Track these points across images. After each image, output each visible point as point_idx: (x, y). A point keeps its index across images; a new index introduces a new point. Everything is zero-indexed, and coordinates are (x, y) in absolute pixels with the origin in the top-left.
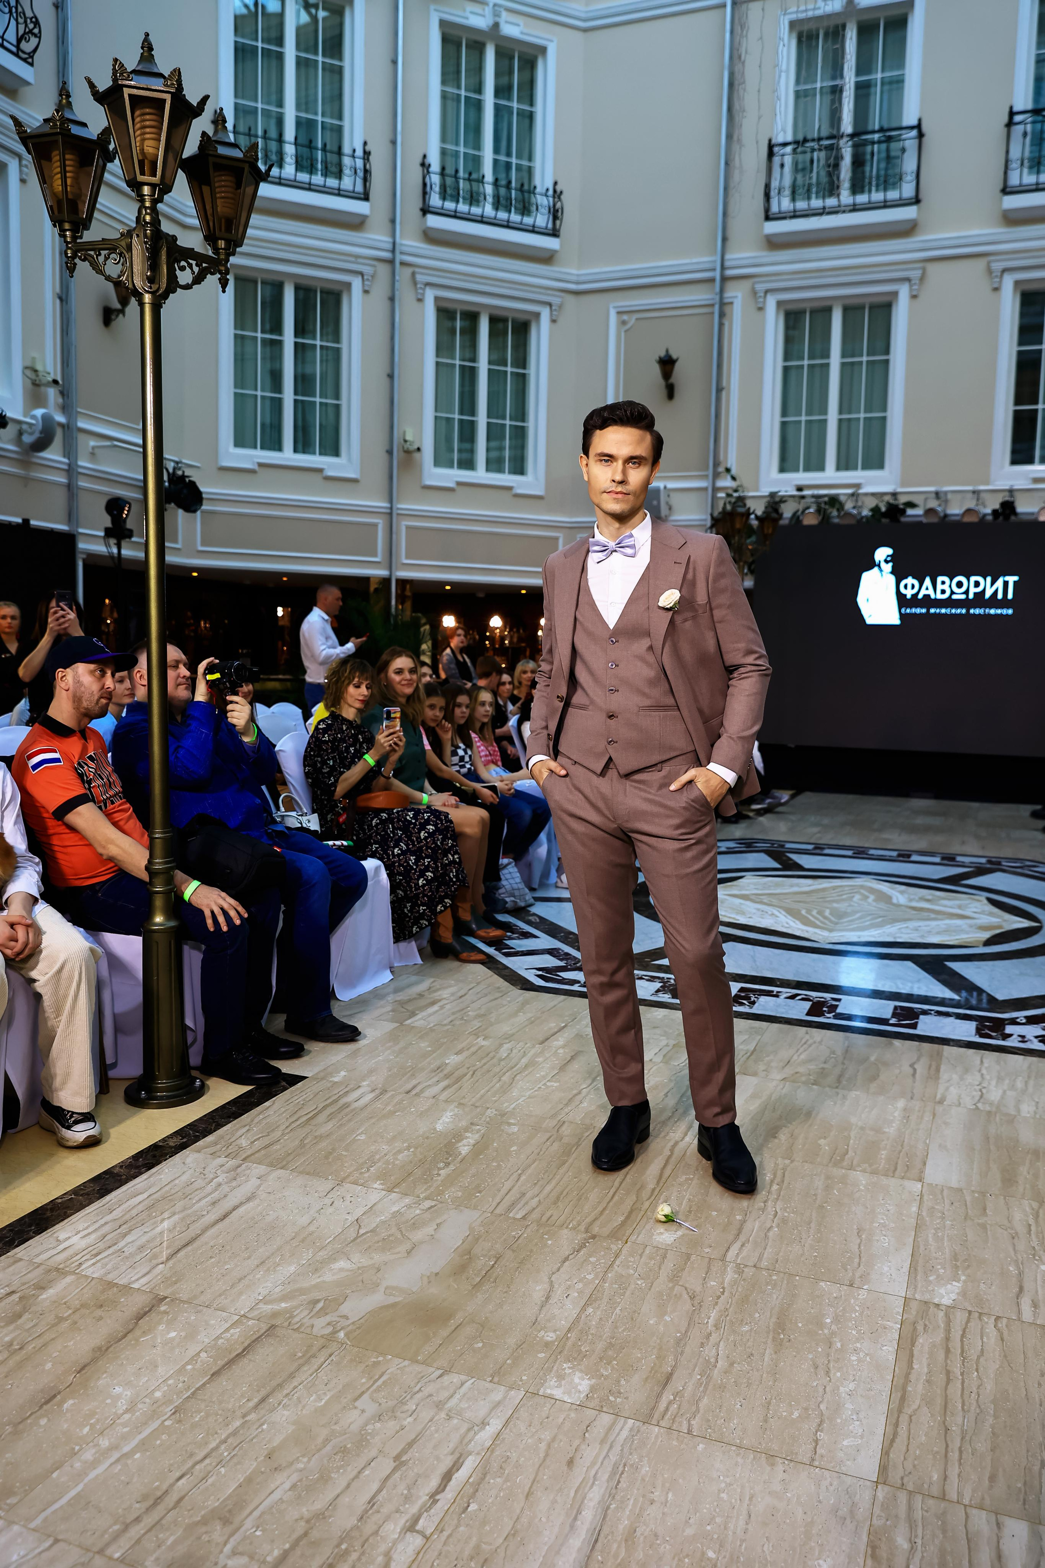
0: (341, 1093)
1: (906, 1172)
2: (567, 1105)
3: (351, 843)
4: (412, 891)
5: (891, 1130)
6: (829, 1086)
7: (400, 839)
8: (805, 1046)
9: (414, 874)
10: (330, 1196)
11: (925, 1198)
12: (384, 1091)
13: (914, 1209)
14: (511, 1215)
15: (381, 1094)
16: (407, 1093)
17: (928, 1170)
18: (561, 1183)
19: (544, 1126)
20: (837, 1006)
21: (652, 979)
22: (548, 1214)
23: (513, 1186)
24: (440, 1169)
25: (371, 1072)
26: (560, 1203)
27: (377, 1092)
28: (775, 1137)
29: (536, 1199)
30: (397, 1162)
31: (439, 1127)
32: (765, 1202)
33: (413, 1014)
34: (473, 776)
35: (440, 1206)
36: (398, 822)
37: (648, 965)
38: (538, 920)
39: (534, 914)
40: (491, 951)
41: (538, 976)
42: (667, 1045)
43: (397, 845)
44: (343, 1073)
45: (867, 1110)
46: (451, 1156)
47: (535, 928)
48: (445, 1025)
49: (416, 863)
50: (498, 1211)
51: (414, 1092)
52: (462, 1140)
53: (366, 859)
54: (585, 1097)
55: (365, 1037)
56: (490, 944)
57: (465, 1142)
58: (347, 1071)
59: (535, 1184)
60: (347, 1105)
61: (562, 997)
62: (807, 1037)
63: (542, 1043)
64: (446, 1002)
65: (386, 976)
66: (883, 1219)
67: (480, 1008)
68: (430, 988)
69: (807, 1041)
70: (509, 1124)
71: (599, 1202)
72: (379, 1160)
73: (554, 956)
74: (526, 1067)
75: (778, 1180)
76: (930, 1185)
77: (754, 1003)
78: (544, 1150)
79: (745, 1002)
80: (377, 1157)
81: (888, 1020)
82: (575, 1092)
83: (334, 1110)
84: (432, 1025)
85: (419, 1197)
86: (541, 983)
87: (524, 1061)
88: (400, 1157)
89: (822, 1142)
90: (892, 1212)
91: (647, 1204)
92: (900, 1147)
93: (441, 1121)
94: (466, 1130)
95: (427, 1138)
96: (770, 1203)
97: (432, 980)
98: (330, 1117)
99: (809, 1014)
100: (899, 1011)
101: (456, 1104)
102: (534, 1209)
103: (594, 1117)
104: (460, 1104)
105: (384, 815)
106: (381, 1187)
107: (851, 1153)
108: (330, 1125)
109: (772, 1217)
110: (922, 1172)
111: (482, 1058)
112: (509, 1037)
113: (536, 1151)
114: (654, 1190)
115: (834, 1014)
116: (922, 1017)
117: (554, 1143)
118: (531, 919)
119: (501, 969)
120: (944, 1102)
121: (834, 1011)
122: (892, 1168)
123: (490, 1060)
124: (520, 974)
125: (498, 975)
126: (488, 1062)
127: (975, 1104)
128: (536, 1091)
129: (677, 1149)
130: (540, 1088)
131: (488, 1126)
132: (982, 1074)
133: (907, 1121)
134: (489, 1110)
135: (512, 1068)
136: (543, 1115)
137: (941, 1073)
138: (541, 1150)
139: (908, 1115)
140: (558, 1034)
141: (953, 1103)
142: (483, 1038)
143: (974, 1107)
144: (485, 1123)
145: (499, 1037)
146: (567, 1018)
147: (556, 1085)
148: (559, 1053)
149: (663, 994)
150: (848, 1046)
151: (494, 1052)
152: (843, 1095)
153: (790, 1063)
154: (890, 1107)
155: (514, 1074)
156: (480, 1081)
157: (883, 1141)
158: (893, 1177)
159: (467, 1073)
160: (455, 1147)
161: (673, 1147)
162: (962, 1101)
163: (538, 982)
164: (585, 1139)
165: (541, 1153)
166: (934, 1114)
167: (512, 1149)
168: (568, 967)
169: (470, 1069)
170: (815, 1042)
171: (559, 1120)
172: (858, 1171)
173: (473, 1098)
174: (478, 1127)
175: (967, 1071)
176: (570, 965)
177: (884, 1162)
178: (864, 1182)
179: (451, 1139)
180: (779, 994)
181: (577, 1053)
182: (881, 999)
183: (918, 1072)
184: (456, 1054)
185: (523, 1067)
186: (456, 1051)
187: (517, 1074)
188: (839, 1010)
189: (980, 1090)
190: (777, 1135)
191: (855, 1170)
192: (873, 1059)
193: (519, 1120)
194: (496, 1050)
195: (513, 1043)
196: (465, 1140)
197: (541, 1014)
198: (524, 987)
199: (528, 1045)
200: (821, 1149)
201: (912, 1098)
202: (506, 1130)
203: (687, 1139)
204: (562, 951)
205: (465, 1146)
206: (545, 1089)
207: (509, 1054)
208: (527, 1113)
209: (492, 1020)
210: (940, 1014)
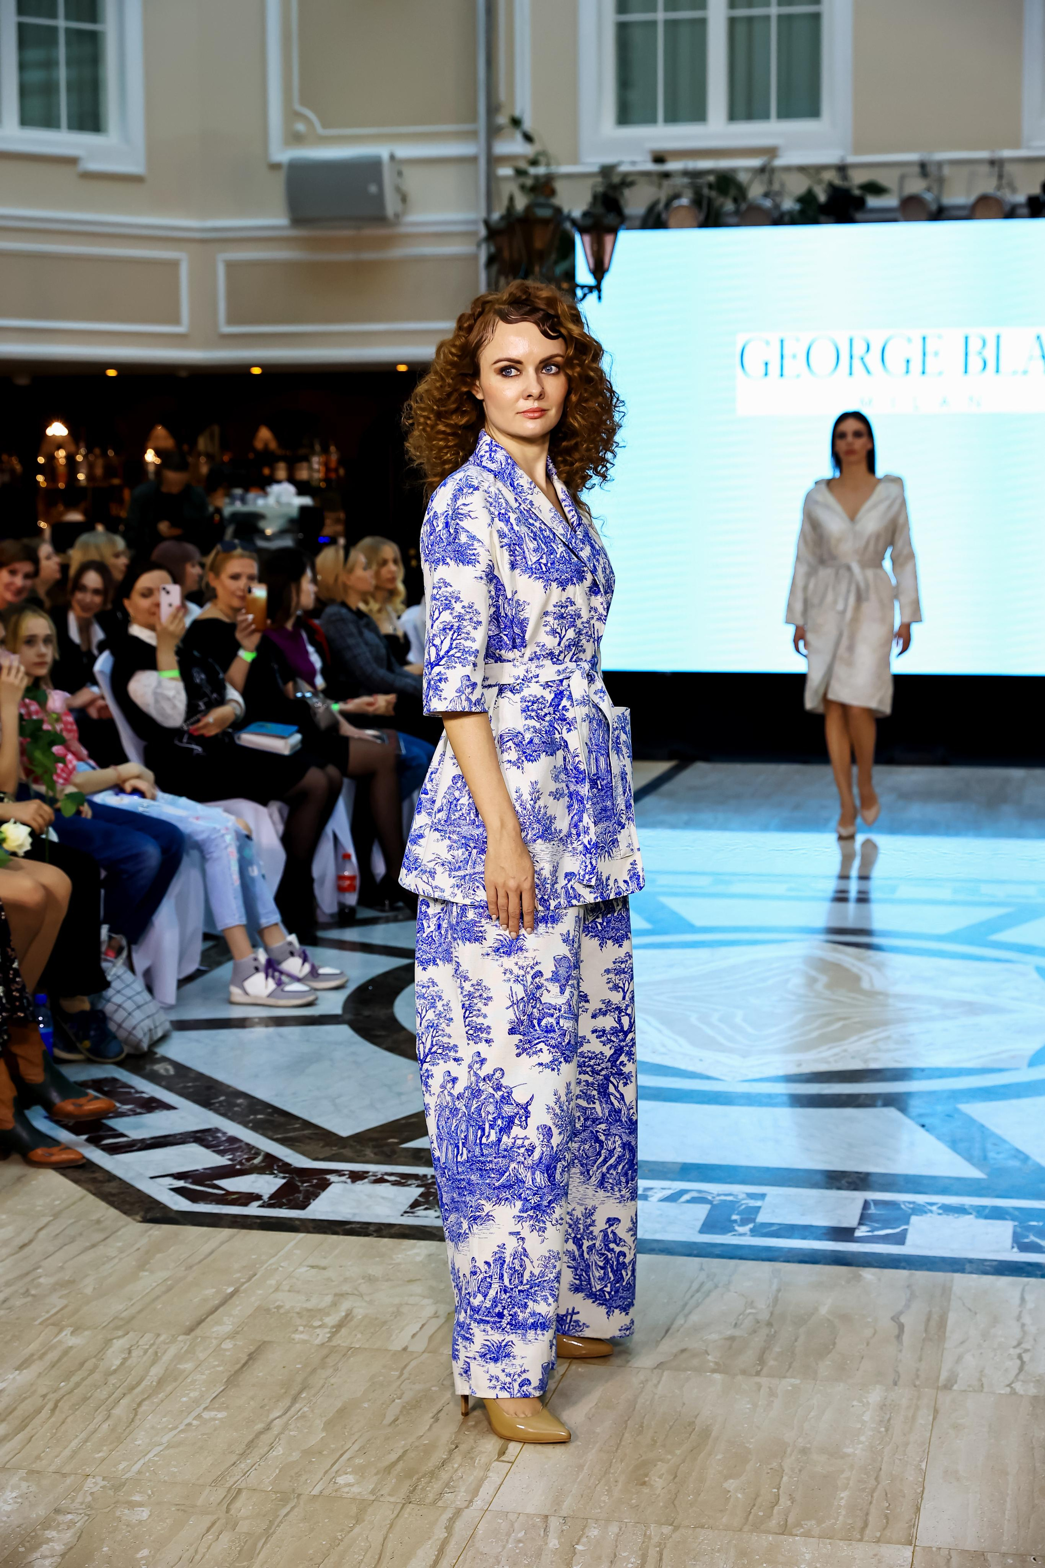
1: (885, 1528)
2: (243, 1455)
5: (857, 1451)
6: (744, 1372)
8: (698, 1295)
17: (925, 1521)
19: (199, 1502)
20: (756, 1210)
21: (403, 1180)
37: (394, 1152)
38: (172, 1071)
39: (165, 1059)
41: (177, 1190)
42: (436, 1316)
45: (812, 1414)
47: (169, 1088)
52: (40, 1545)
54: (277, 1436)
56: (76, 1130)
57: (45, 1549)
61: (226, 1232)
62: (701, 1277)
63: (190, 1330)
67: (62, 1268)
69: (702, 1284)
70: (132, 1505)
73: (207, 1147)
74: (161, 1382)
76: (927, 1549)
78: (202, 1550)
81: (851, 1230)
82: (259, 1426)
86: (182, 1204)
87: (156, 1371)
89: (731, 1484)
92: (874, 1483)
94: (46, 1524)
99: (705, 1229)
100: (871, 1211)
101: (22, 1473)
103: (298, 1475)
104: (32, 1472)
107: (784, 1502)
110: (913, 1525)
111: (72, 1373)
112: (123, 1325)
113: (186, 1556)
115: (751, 1226)
116: (914, 1219)
117: (220, 1534)
118: (162, 1072)
119: (101, 1182)
120: (952, 1386)
121: (753, 1220)
122: (860, 1524)
123: (89, 1375)
124: (139, 1190)
125: (94, 1194)
126: (83, 1379)
127: (1009, 1385)
128: (182, 1431)
129: (459, 1525)
130: (189, 1424)
131: (89, 1513)
132: (1023, 1325)
133: (887, 1430)
134: (90, 1480)
135: (132, 1388)
136: (198, 1479)
137: (948, 1328)
138: (196, 1552)
139: (888, 1417)
140: (221, 1309)
141: (969, 1386)
142: (71, 1329)
143: (1008, 1389)
144: (83, 1506)
145: (104, 1324)
146: (238, 1275)
147: (220, 1415)
148: (226, 1350)
149: (426, 1209)
150: (779, 1290)
151: (95, 1357)
152: (770, 1388)
153: (670, 1332)
154: (855, 1403)
155: (138, 1400)
156: (69, 1420)
157: (843, 1471)
158: (861, 1540)
159: (42, 1407)
160: (25, 1561)
161: (452, 1520)
162: (984, 1380)
163: (176, 1204)
164: (281, 1522)
165: (198, 1557)
166: (936, 1411)
167: (139, 1556)
168: (238, 1167)
169: (48, 1397)
170: (716, 1287)
171: (230, 1488)
172: (797, 1536)
173: (57, 1457)
174: (70, 1517)
175: (995, 1320)
176: (241, 1163)
177: (844, 1513)
178: (808, 1556)
179: (18, 1547)
180: (649, 1193)
181: (259, 1347)
182: (839, 1188)
183: (907, 1329)
184: (19, 1368)
185: (155, 1383)
186: (19, 1363)
187: (144, 1400)
188: (761, 1218)
189: (1020, 1357)
190: (647, 1479)
191: (791, 1535)
192: (823, 1311)
193: (149, 1496)
194: (99, 1352)
195: (131, 1334)
196: (45, 1546)
197: (186, 1269)
198: (149, 1216)
199: (162, 1338)
200: (728, 1500)
201: (895, 1384)
202: (124, 1518)
203: (478, 1503)
204: (224, 1133)
205: (44, 1557)
206: (197, 1427)
207: (125, 1360)
208: (166, 1478)
209: (89, 1291)
210: (947, 1209)
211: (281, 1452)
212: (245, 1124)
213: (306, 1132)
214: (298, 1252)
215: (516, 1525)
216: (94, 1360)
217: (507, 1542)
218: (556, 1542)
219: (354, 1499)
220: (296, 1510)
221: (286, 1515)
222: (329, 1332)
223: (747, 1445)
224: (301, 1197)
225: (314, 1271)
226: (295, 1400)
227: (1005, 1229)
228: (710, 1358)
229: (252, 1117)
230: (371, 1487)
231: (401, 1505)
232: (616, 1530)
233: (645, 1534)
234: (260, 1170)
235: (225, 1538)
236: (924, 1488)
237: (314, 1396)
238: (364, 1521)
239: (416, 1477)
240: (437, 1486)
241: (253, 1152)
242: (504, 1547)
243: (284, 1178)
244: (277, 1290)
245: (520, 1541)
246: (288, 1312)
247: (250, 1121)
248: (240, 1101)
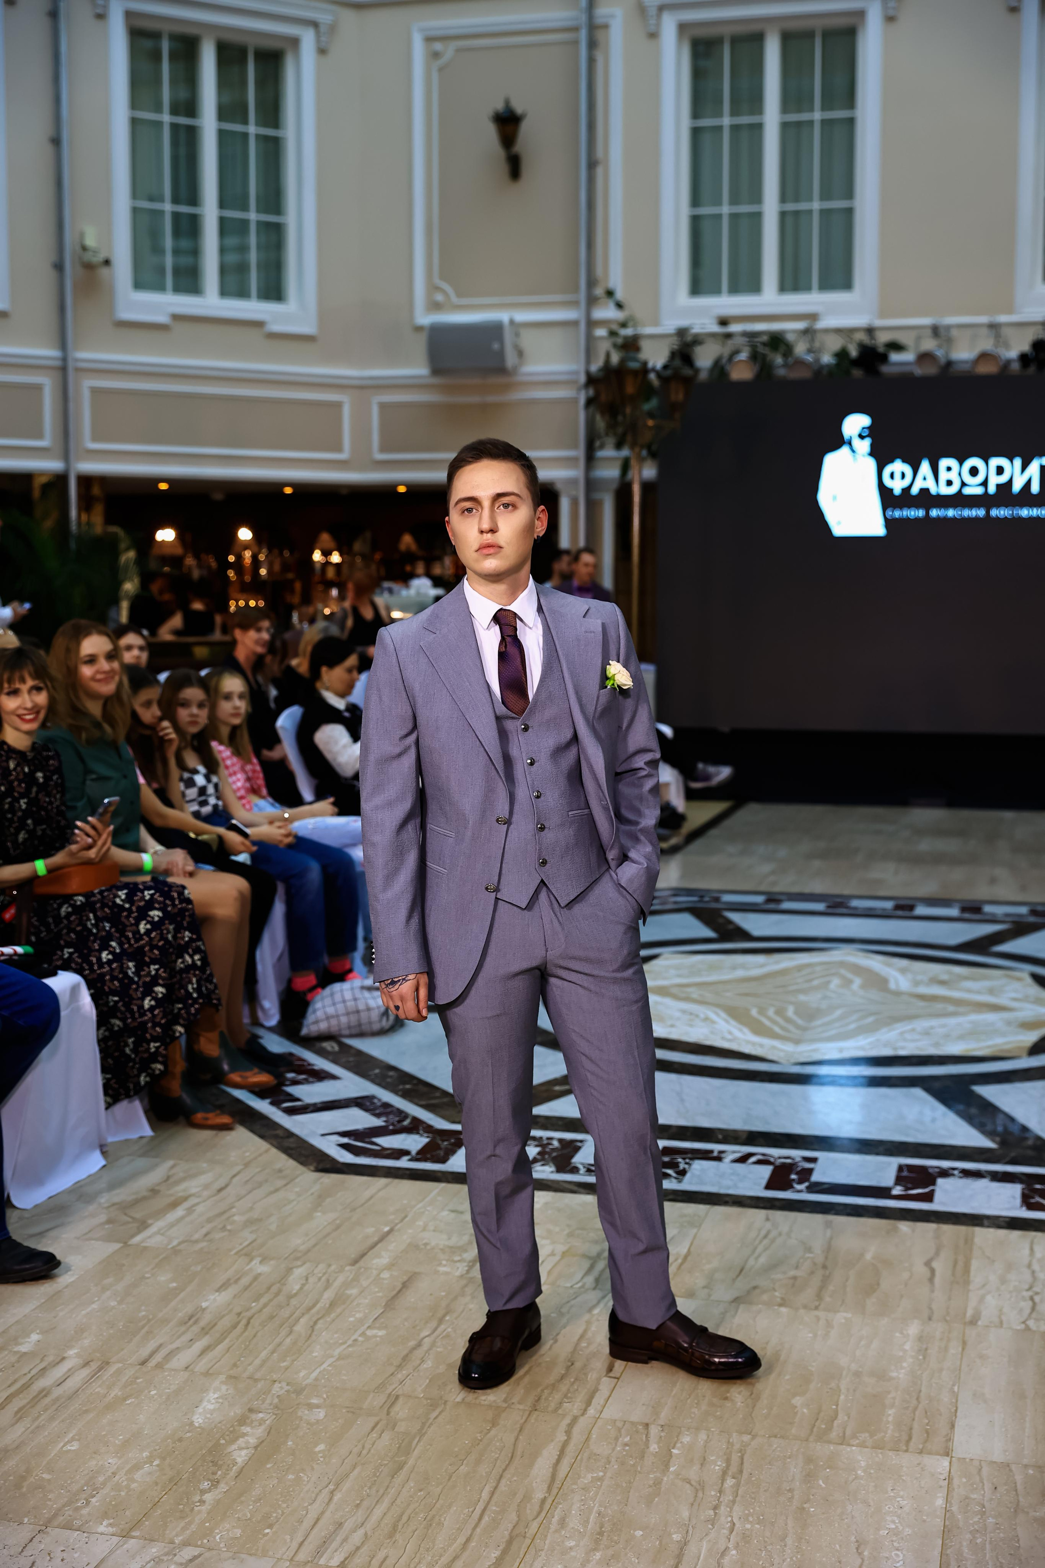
0: (33, 1372)
1: (926, 1441)
2: (400, 1367)
3: (29, 949)
4: (134, 1019)
5: (900, 1374)
6: (805, 1307)
7: (109, 937)
8: (766, 1242)
9: (136, 990)
10: (27, 1552)
11: (956, 1482)
12: (105, 1364)
13: (940, 1502)
14: (322, 1561)
15: (100, 1369)
16: (143, 1363)
17: (959, 1436)
18: (398, 1502)
19: (365, 1406)
20: (810, 1171)
22: (381, 1555)
23: (323, 1513)
24: (203, 1492)
25: (81, 1331)
26: (398, 1536)
27: (94, 1366)
28: (726, 1398)
29: (361, 1532)
30: (134, 1486)
31: (198, 1420)
32: (715, 1508)
33: (143, 1225)
34: (221, 817)
35: (207, 1555)
36: (102, 908)
38: (336, 1048)
39: (331, 1038)
40: (263, 1106)
41: (342, 1146)
43: (105, 946)
44: (35, 1337)
45: (863, 1343)
46: (219, 1470)
47: (335, 1062)
48: (197, 1241)
49: (137, 973)
50: (302, 1556)
51: (152, 1363)
52: (237, 1439)
53: (54, 974)
55: (68, 1269)
56: (260, 1094)
57: (241, 1442)
58: (41, 1333)
59: (358, 1506)
60: (44, 1393)
61: (383, 1181)
62: (768, 1225)
63: (355, 1262)
64: (196, 1200)
65: (95, 1162)
66: (893, 1522)
67: (251, 1208)
68: (168, 1178)
69: (768, 1232)
70: (311, 1407)
71: (460, 1530)
72: (104, 1484)
73: (366, 1110)
74: (333, 1304)
75: (733, 1469)
76: (962, 1460)
77: (683, 1173)
78: (367, 1446)
79: (670, 1171)
80: (101, 1479)
81: (890, 1189)
82: (412, 1343)
83: (24, 1402)
84: (175, 1243)
85: (172, 1542)
86: (347, 1157)
87: (329, 1295)
88: (138, 1476)
89: (797, 1401)
90: (906, 1509)
91: (535, 1525)
92: (915, 1402)
93: (200, 1410)
94: (242, 1421)
95: (180, 1440)
96: (723, 1510)
97: (170, 1163)
98: (19, 1415)
99: (769, 1186)
100: (905, 1173)
101: (222, 1377)
102: (358, 1548)
104: (230, 1377)
105: (80, 899)
106: (111, 1530)
107: (842, 1417)
108: (19, 1429)
109: (726, 1532)
110: (949, 1439)
111: (261, 1296)
112: (301, 1257)
113: (356, 1450)
114: (544, 1501)
115: (807, 1184)
116: (940, 1181)
117: (382, 1433)
118: (329, 1048)
119: (282, 1138)
120: (977, 1321)
121: (808, 1180)
122: (905, 1437)
123: (275, 1297)
124: (312, 1146)
125: (277, 1148)
126: (271, 1300)
127: (1024, 1322)
128: (349, 1346)
129: (576, 1431)
130: (356, 1340)
131: (276, 1412)
132: (1033, 1272)
133: (924, 1358)
134: (277, 1385)
135: (309, 1309)
136: (363, 1386)
137: (972, 1273)
138: (363, 1447)
139: (924, 1346)
140: (380, 1245)
141: (991, 1322)
142: (259, 1259)
143: (1023, 1326)
144: (272, 1407)
145: (286, 1256)
146: (392, 1217)
147: (381, 1333)
148: (383, 1279)
149: (543, 1165)
150: (831, 1238)
151: (279, 1282)
152: (827, 1320)
153: (743, 1273)
154: (898, 1334)
155: (314, 1319)
156: (259, 1334)
157: (889, 1392)
158: (907, 1451)
159: (238, 1323)
160: (225, 1452)
161: (571, 1426)
162: (1004, 1318)
163: (342, 1157)
164: (431, 1424)
165: (365, 1452)
166: (964, 1343)
167: (317, 1449)
168: (391, 1127)
169: (242, 1315)
170: (780, 1234)
171: (390, 1395)
172: (853, 1446)
173: (250, 1365)
174: (261, 1415)
175: (1010, 1267)
176: (393, 1124)
177: (892, 1427)
178: (863, 1464)
179: (219, 1440)
180: (723, 1155)
181: (411, 1276)
182: (878, 1154)
183: (938, 1273)
184: (219, 1290)
185: (327, 1306)
186: (218, 1286)
187: (318, 1319)
188: (815, 1177)
189: (1032, 1299)
190: (728, 1395)
191: (849, 1445)
192: (868, 1256)
193: (324, 1399)
194: (282, 1279)
195: (308, 1265)
196: (241, 1439)
197: (351, 1211)
198: (320, 1167)
199: (333, 1268)
200: (796, 1413)
201: (930, 1319)
202: (305, 1417)
203: (591, 1411)
204: (379, 1100)
205: (241, 1449)
206: (363, 1342)
207: (303, 1285)
208: (338, 1385)
209: (273, 1227)
210: (967, 1174)
211: (430, 1365)
212: (395, 1092)
213: (445, 1100)
214: (440, 1198)
215: (623, 1431)
216: (278, 1285)
217: (616, 1445)
218: (656, 1446)
219: (490, 1406)
220: (443, 1414)
221: (435, 1418)
222: (466, 1266)
223: (810, 1368)
224: (442, 1153)
225: (453, 1215)
226: (441, 1321)
227: (1015, 1190)
228: (777, 1294)
229: (401, 1087)
230: (504, 1396)
231: (528, 1412)
232: (705, 1437)
233: (729, 1442)
234: (409, 1130)
235: (386, 1436)
236: (957, 1408)
237: (456, 1318)
238: (498, 1425)
239: (539, 1390)
240: (557, 1396)
241: (403, 1115)
242: (613, 1449)
243: (428, 1137)
244: (424, 1229)
245: (626, 1445)
246: (433, 1248)
247: (401, 1090)
248: (391, 1073)
